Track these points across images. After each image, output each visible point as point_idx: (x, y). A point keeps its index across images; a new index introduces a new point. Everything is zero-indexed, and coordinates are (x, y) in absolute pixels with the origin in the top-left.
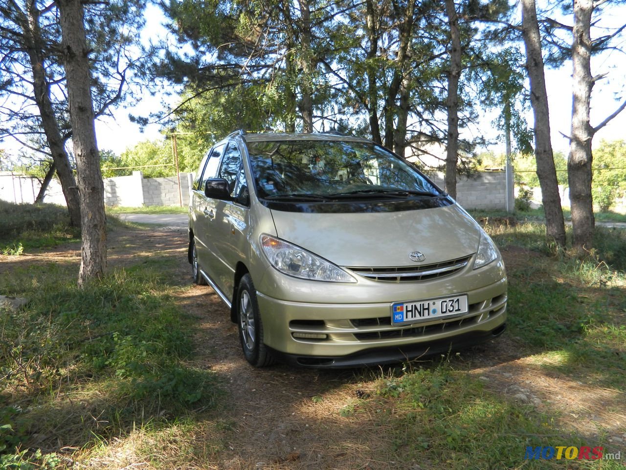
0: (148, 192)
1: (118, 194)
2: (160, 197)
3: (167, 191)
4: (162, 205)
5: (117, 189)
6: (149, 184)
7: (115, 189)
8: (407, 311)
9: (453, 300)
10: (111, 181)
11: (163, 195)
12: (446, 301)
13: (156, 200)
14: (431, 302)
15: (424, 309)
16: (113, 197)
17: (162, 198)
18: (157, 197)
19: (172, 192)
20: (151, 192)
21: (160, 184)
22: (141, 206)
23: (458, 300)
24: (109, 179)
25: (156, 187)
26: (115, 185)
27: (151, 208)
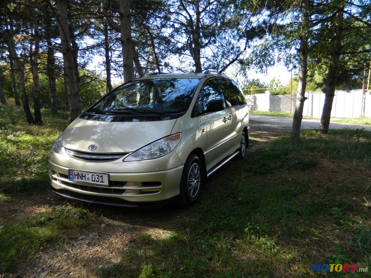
0: (273, 103)
1: (257, 104)
2: (280, 106)
3: (284, 103)
4: (280, 111)
5: (257, 101)
6: (274, 98)
7: (256, 101)
8: (75, 175)
9: (99, 176)
10: (254, 96)
11: (282, 105)
12: (94, 175)
13: (277, 108)
14: (86, 173)
15: (83, 176)
16: (254, 105)
17: (281, 107)
18: (278, 107)
19: (287, 104)
20: (274, 103)
21: (280, 99)
22: (268, 111)
23: (102, 176)
24: (253, 95)
25: (278, 100)
26: (256, 98)
27: (273, 113)
